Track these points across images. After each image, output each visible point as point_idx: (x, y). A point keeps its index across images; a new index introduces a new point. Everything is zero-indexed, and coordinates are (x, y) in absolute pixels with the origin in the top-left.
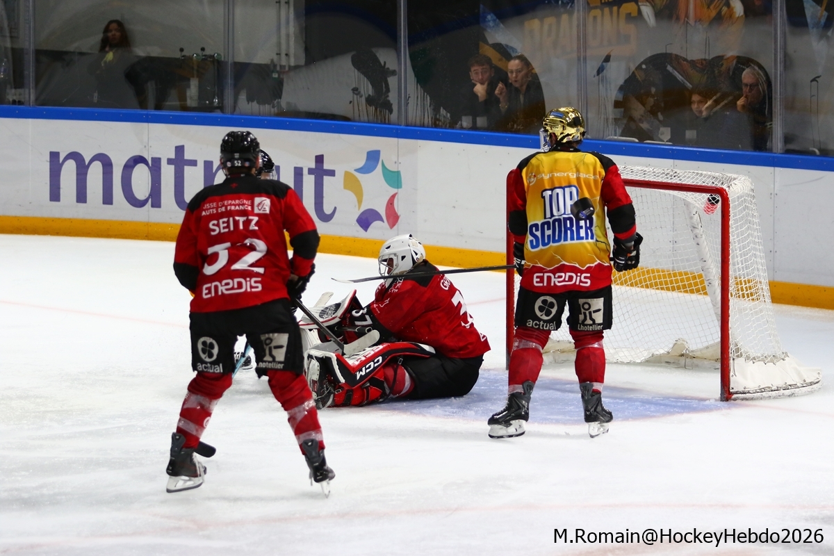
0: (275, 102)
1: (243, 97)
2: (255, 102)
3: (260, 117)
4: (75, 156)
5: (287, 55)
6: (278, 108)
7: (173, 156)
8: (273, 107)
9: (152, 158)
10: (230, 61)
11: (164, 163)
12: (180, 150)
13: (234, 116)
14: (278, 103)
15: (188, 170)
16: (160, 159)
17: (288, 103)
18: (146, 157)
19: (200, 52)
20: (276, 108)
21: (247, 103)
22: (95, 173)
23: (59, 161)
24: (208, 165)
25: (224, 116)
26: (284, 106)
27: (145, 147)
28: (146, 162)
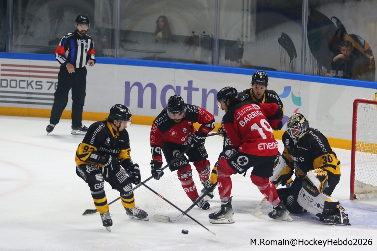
0: (239, 60)
1: (223, 57)
2: (229, 60)
3: (231, 68)
4: (138, 84)
5: (246, 37)
6: (240, 64)
7: (187, 86)
8: (238, 63)
9: (176, 86)
10: (217, 39)
11: (182, 89)
12: (190, 83)
13: (218, 67)
14: (241, 61)
15: (194, 93)
16: (180, 87)
17: (246, 61)
18: (173, 86)
19: (203, 34)
20: (239, 64)
21: (225, 60)
22: (148, 92)
23: (130, 86)
24: (204, 91)
25: (213, 66)
26: (243, 62)
27: (173, 80)
28: (173, 88)
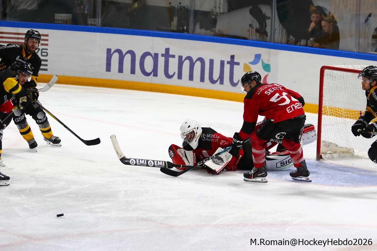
0: (213, 29)
1: (198, 26)
2: (204, 29)
3: (205, 36)
4: (119, 51)
5: (219, 7)
6: (214, 33)
7: (164, 53)
8: (212, 32)
9: (154, 53)
10: (192, 9)
11: (160, 56)
12: (167, 50)
13: (193, 35)
15: (171, 59)
16: (158, 54)
17: (219, 30)
18: (152, 53)
19: (179, 5)
21: (199, 29)
22: (127, 59)
23: (111, 53)
24: (180, 57)
25: (189, 35)
26: (217, 31)
27: (151, 48)
28: (151, 55)
